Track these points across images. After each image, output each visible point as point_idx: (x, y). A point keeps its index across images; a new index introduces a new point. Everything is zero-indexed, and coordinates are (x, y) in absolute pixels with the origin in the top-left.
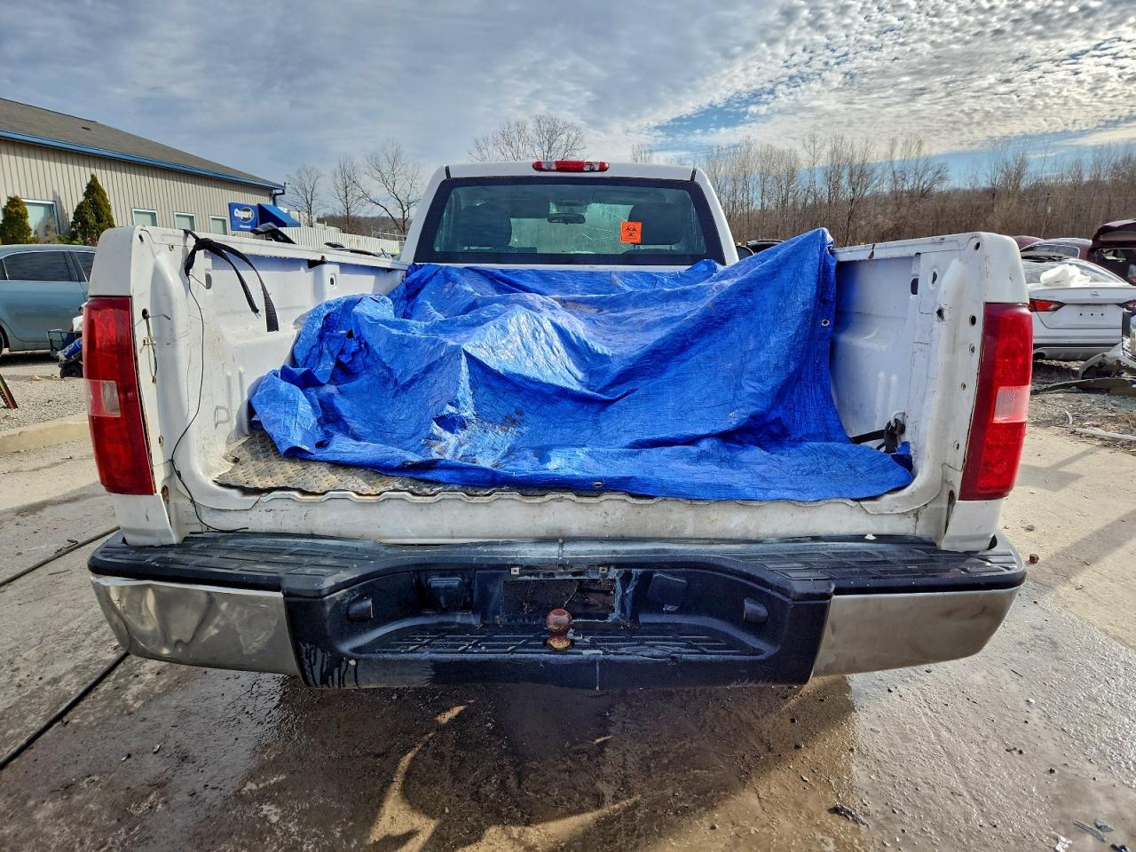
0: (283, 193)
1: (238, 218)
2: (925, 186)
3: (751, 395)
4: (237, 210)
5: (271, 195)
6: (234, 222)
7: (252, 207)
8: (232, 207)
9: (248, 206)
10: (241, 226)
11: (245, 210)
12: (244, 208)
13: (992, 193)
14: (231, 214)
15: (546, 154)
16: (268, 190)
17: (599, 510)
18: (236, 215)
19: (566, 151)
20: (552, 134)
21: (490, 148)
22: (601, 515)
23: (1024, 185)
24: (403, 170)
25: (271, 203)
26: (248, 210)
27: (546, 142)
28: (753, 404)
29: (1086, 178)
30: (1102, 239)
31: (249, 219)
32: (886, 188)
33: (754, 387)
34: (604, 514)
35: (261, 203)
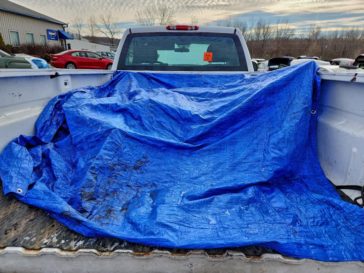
0: (67, 27)
1: (50, 35)
2: (287, 36)
3: (274, 158)
4: (50, 32)
5: (62, 27)
6: (49, 36)
7: (56, 31)
8: (48, 31)
9: (54, 31)
10: (52, 38)
11: (53, 32)
12: (52, 31)
13: (309, 40)
14: (48, 33)
15: (162, 18)
16: (61, 25)
17: (187, 263)
18: (49, 34)
19: (169, 17)
20: (164, 11)
21: (143, 15)
22: (188, 266)
23: (318, 38)
24: (112, 21)
25: (63, 30)
26: (54, 32)
27: (162, 13)
28: (276, 164)
29: (338, 37)
30: (359, 60)
31: (54, 36)
32: (274, 37)
33: (276, 153)
34: (190, 266)
35: (59, 30)
